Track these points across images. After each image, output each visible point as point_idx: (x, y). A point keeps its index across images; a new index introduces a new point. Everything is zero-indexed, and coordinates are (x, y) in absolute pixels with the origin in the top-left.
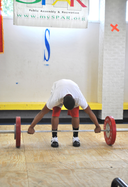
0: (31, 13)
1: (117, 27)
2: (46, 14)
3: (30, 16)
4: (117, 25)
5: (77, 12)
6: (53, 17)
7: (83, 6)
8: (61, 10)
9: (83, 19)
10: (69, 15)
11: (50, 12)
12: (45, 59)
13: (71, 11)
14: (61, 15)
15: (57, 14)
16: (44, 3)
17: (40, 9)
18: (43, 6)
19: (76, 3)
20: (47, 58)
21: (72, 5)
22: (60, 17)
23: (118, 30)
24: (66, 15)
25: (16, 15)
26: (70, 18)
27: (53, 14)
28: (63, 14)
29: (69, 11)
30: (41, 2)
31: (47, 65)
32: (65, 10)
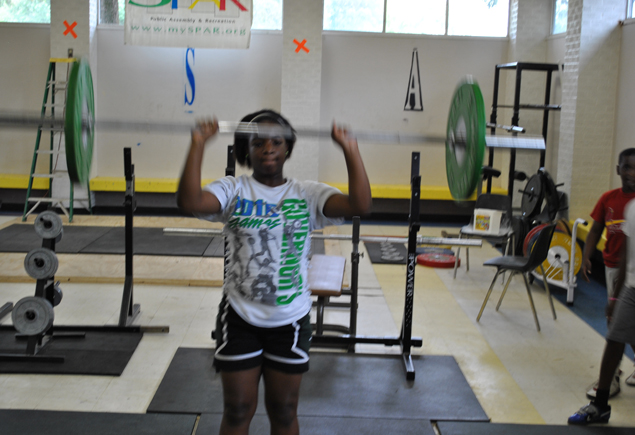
0: (153, 24)
1: (306, 45)
2: (179, 25)
3: (152, 29)
4: (304, 41)
5: (232, 19)
6: (191, 30)
7: (243, 8)
8: (204, 17)
9: (243, 32)
10: (216, 25)
11: (184, 20)
12: (186, 100)
13: (221, 19)
14: (204, 25)
15: (197, 24)
16: (175, 6)
17: (168, 17)
18: (174, 10)
19: (229, 4)
20: (190, 100)
21: (223, 7)
22: (203, 30)
23: (307, 51)
24: (212, 26)
25: (129, 28)
26: (220, 30)
27: (191, 24)
28: (208, 25)
29: (218, 19)
30: (170, 4)
31: (191, 112)
32: (211, 16)
